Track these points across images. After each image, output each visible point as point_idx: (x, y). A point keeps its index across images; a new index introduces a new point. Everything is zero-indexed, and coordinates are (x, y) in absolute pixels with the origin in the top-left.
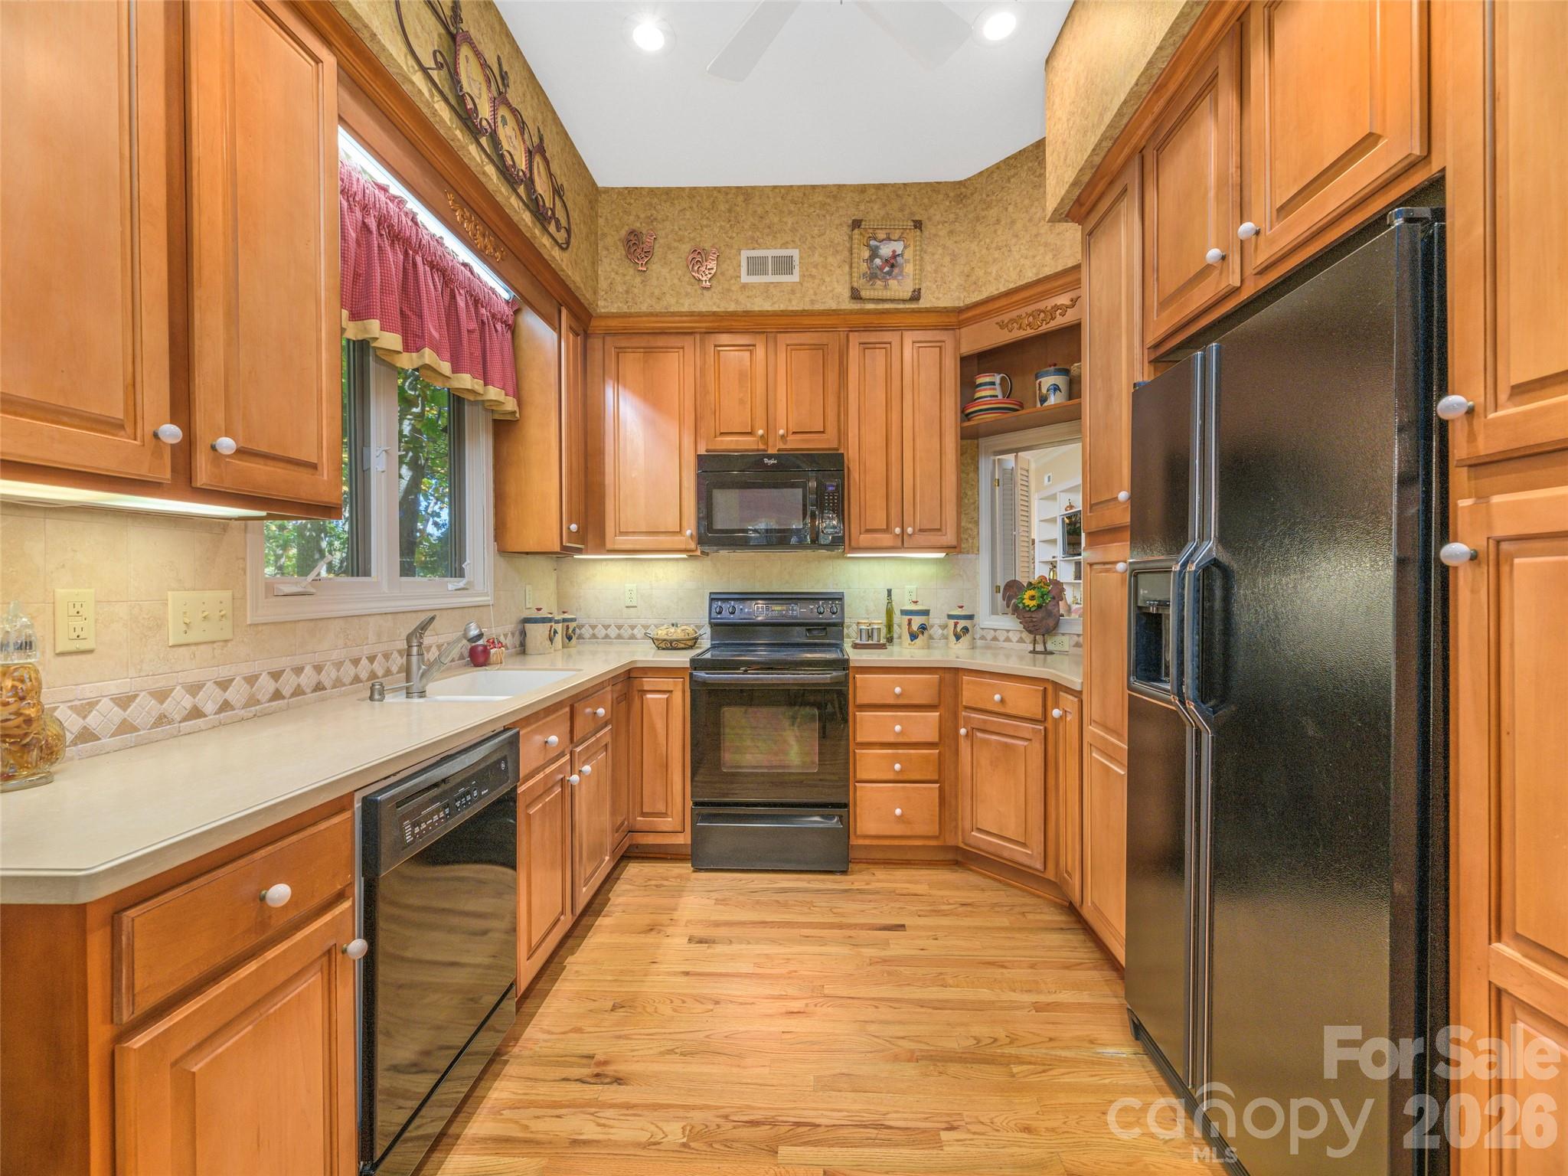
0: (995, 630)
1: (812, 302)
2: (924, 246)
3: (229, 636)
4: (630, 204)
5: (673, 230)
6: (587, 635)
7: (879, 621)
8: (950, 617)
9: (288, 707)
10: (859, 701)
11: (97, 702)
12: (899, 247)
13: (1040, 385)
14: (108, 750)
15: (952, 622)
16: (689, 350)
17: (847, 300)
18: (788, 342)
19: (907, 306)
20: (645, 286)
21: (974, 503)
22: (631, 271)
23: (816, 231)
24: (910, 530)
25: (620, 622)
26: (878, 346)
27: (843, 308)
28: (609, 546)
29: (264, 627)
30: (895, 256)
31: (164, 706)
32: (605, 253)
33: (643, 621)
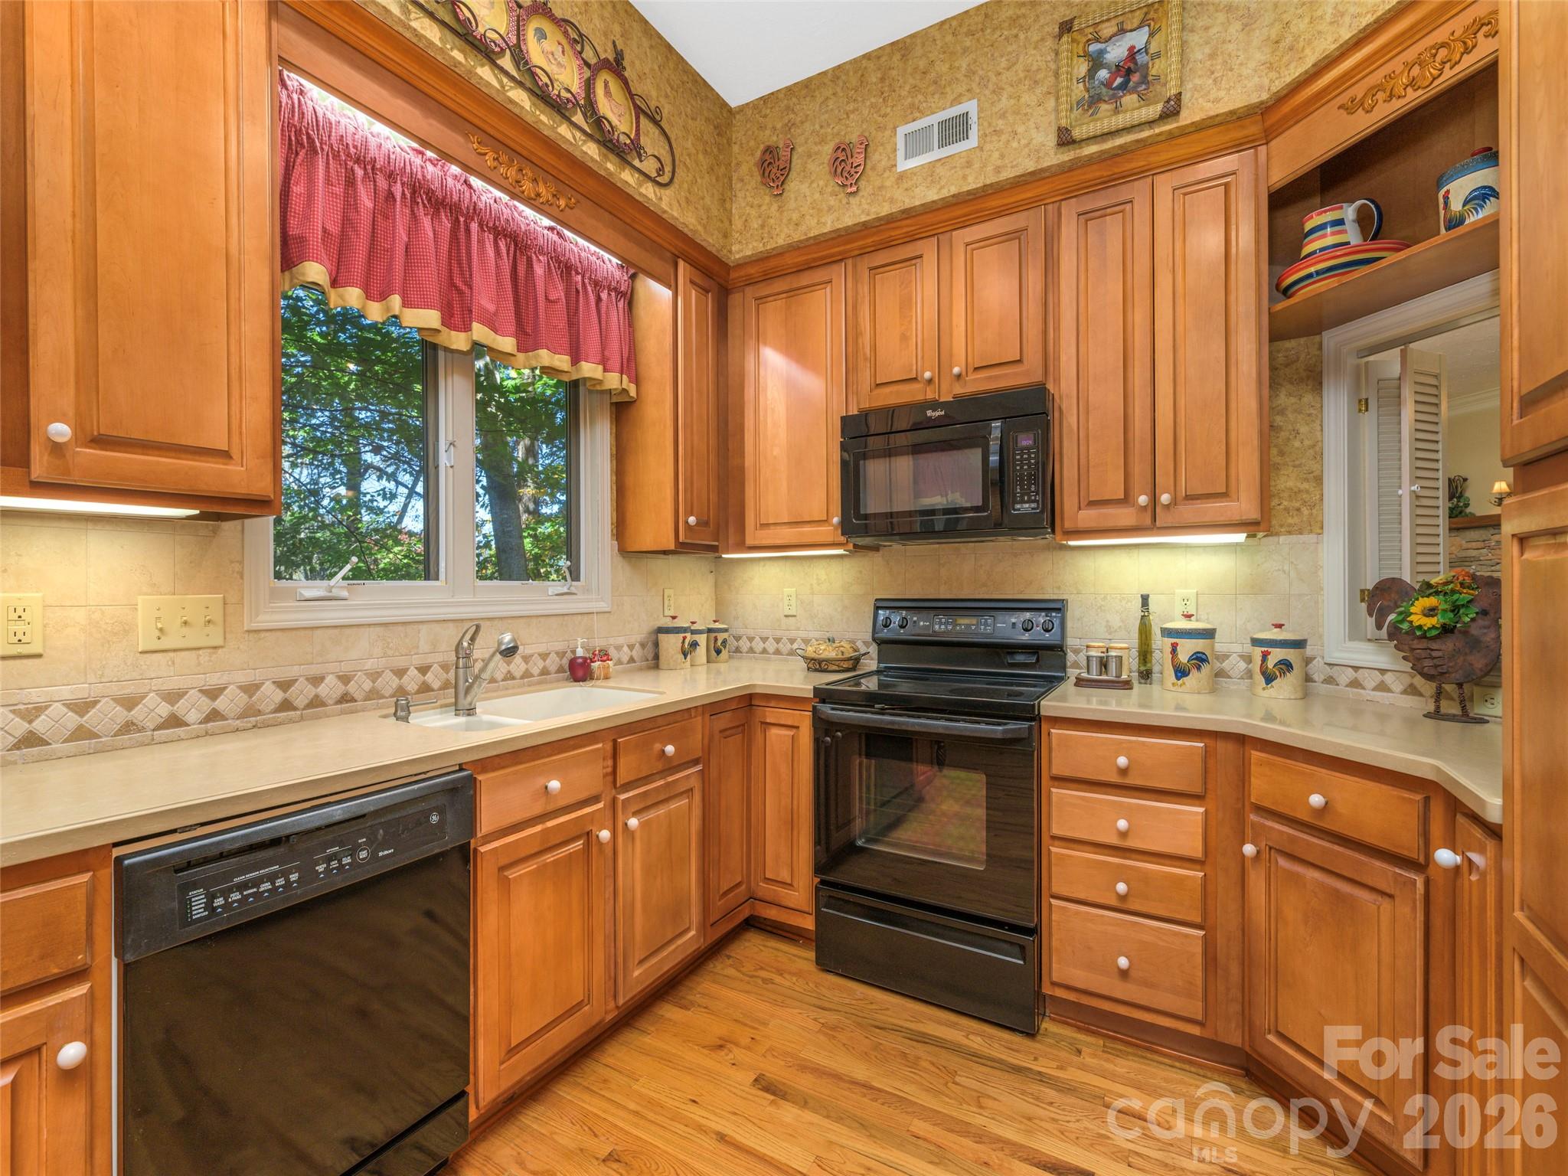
0: (1356, 668)
1: (998, 170)
2: (1189, 21)
3: (219, 642)
4: (765, 116)
5: (813, 131)
6: (745, 649)
7: (1125, 645)
8: (1256, 642)
9: (302, 718)
10: (1056, 771)
11: (47, 707)
12: (1139, 39)
13: (1446, 197)
14: (60, 755)
15: (1258, 652)
16: (839, 282)
17: (1052, 153)
18: (968, 240)
19: (1157, 130)
20: (782, 212)
21: (1313, 446)
22: (767, 199)
23: (1004, 63)
24: (1165, 498)
25: (778, 634)
26: (1109, 211)
27: (1045, 165)
28: (749, 542)
29: (267, 634)
30: (1132, 53)
31: (132, 713)
32: (739, 185)
33: (803, 634)
